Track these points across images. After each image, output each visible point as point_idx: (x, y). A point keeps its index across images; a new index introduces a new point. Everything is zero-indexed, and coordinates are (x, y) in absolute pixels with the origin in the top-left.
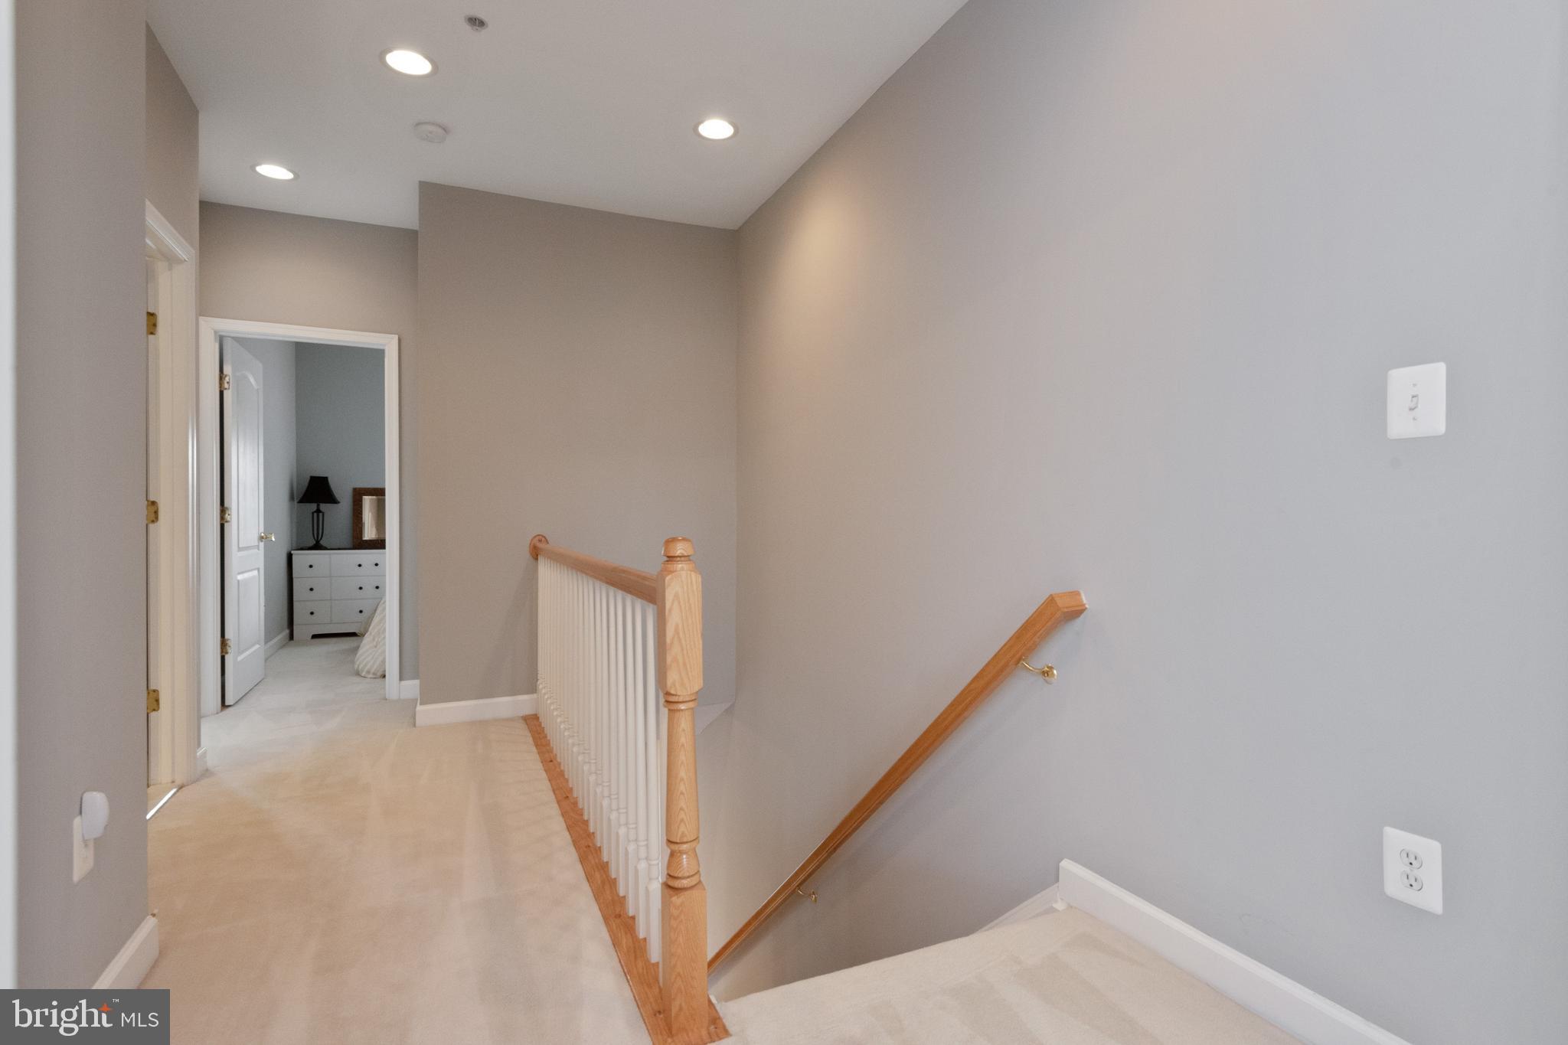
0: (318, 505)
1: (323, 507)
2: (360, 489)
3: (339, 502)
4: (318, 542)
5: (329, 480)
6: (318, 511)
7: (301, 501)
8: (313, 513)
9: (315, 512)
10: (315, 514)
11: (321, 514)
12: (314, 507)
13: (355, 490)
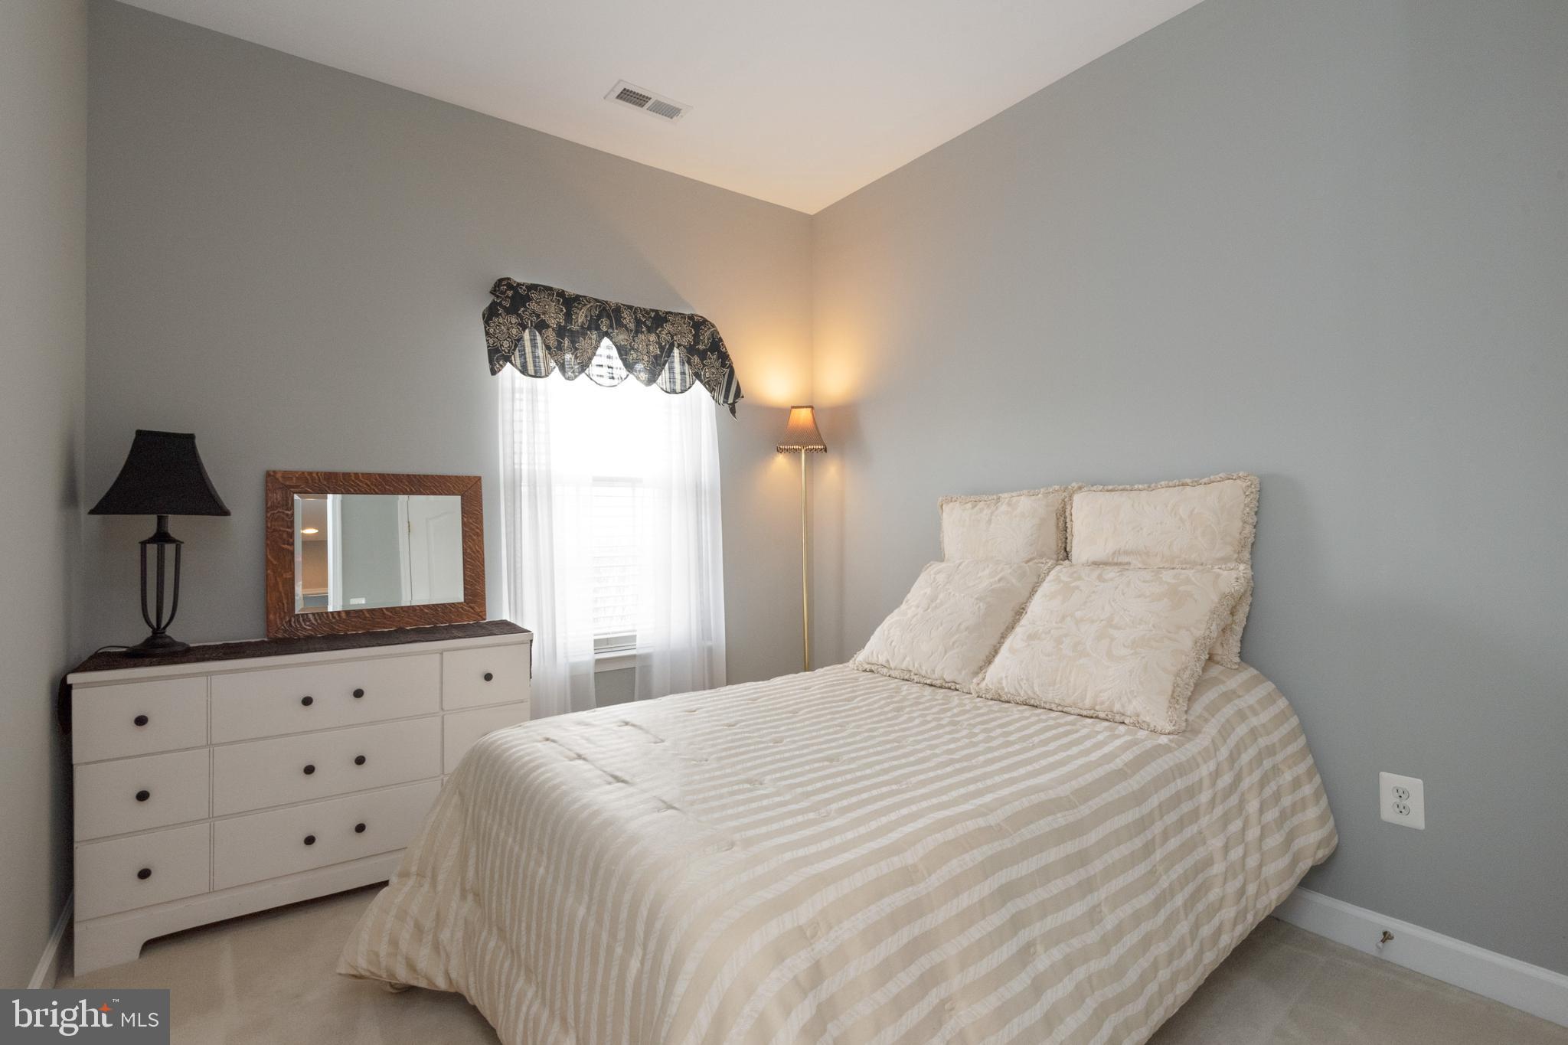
0: (161, 522)
1: (176, 524)
2: (287, 475)
3: (226, 513)
4: (158, 631)
5: (197, 442)
6: (162, 537)
7: (105, 507)
8: (144, 544)
9: (151, 540)
10: (152, 550)
11: (169, 549)
12: (147, 525)
13: (270, 477)
